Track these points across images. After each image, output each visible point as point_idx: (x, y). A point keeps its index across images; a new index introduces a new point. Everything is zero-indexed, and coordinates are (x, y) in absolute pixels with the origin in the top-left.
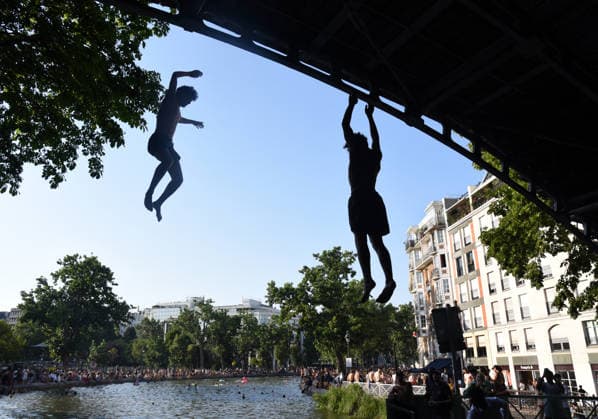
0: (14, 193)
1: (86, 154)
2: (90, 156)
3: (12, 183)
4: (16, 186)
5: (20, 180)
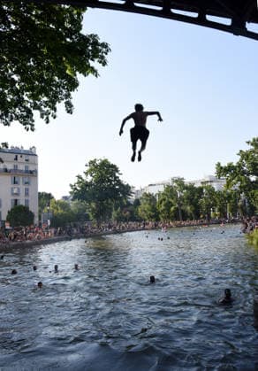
2: (65, 100)
4: (32, 125)
5: (33, 121)
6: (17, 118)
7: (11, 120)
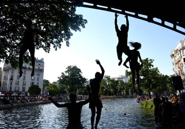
0: (48, 52)
1: (65, 40)
3: (48, 50)
6: (43, 47)
7: (40, 47)
